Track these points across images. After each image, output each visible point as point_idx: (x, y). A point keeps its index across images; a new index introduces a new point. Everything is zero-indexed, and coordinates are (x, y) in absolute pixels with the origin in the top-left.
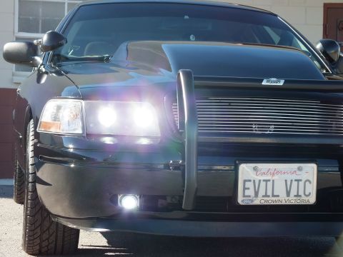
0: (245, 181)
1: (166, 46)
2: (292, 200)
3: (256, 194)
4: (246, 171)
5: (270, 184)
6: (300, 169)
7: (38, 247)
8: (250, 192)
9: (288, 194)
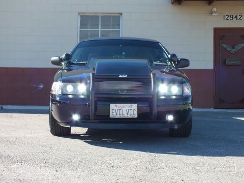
0: (112, 110)
2: (129, 116)
3: (116, 115)
4: (112, 106)
5: (121, 111)
6: (131, 106)
8: (114, 114)
9: (128, 114)
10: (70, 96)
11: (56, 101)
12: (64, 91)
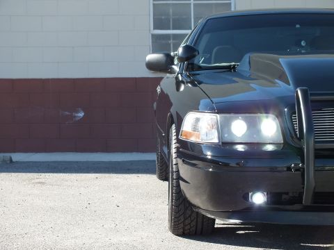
1: (284, 60)
10: (240, 148)
11: (204, 160)
12: (226, 135)
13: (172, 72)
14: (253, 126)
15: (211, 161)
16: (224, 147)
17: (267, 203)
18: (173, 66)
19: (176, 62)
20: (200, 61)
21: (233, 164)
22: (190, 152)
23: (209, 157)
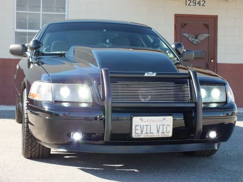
0: (136, 126)
1: (95, 51)
2: (160, 135)
3: (142, 132)
4: (137, 121)
5: (149, 127)
6: (164, 119)
7: (30, 155)
8: (139, 131)
9: (158, 132)
10: (66, 105)
11: (43, 111)
12: (57, 97)
13: (26, 56)
14: (74, 91)
15: (48, 113)
16: (56, 104)
17: (82, 139)
18: (27, 53)
19: (29, 50)
20: (43, 50)
21: (61, 114)
22: (35, 106)
23: (47, 110)
